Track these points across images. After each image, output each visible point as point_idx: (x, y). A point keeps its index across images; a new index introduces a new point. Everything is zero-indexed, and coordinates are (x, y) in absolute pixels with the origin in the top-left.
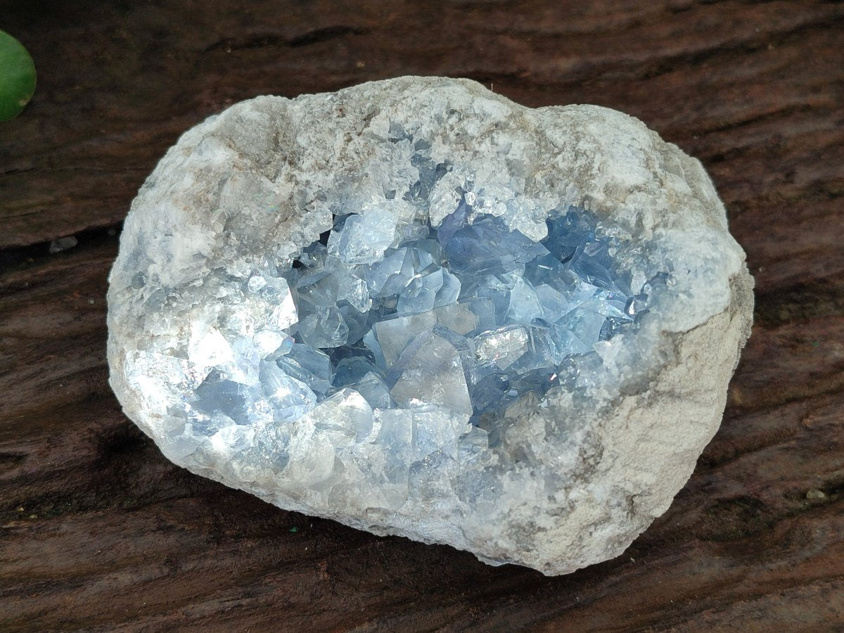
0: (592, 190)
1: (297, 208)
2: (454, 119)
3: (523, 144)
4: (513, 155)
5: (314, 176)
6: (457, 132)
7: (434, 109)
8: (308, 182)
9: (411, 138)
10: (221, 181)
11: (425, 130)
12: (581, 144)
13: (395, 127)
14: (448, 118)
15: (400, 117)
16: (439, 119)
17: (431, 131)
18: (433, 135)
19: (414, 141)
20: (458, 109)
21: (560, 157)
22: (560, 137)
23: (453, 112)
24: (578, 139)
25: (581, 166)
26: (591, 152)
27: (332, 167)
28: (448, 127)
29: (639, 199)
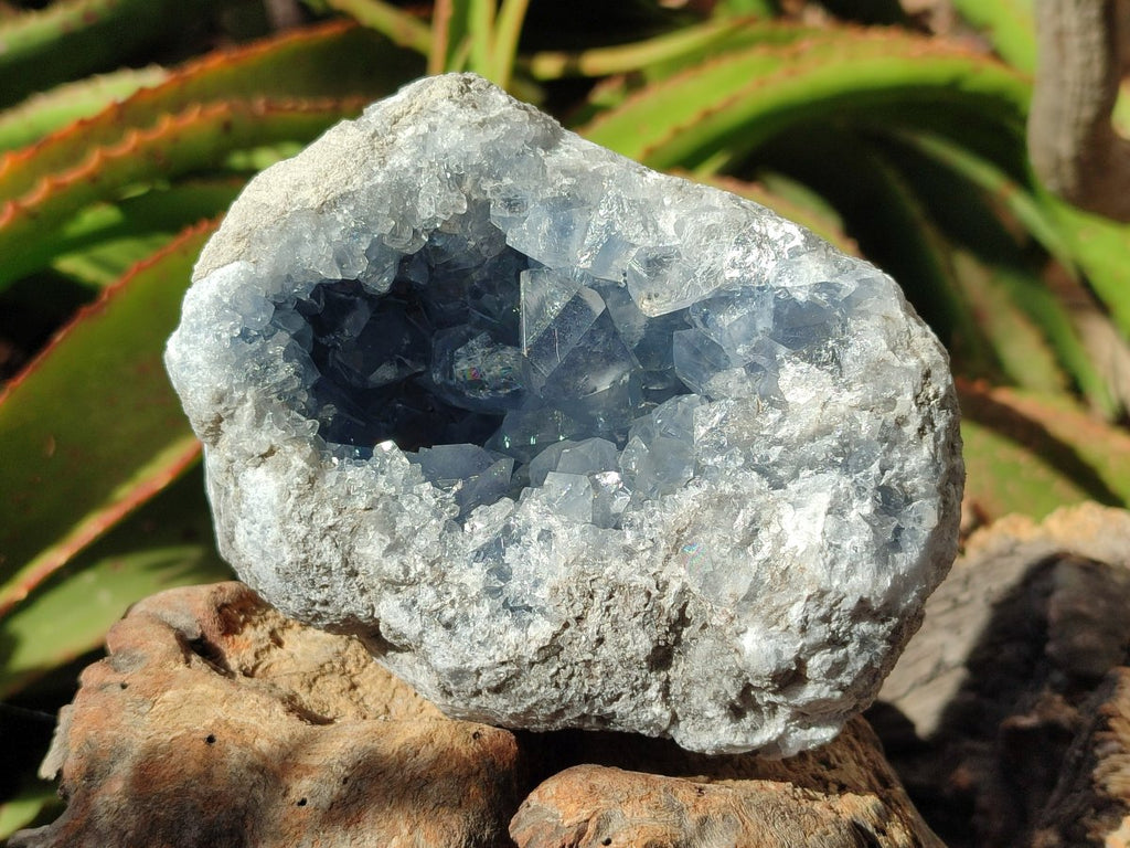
0: (303, 470)
1: (663, 544)
2: (449, 613)
3: (369, 551)
4: (384, 541)
5: (630, 579)
6: (448, 597)
7: (468, 634)
8: (642, 573)
9: (505, 604)
10: (752, 600)
11: (485, 608)
12: (302, 534)
13: (522, 625)
14: (455, 618)
15: (513, 635)
16: (465, 619)
17: (478, 606)
18: (477, 601)
19: (502, 599)
20: (441, 628)
21: (330, 522)
22: (325, 550)
23: (448, 626)
24: (305, 540)
25: (309, 503)
26: (293, 519)
27: (607, 585)
28: (457, 605)
29: (254, 443)
